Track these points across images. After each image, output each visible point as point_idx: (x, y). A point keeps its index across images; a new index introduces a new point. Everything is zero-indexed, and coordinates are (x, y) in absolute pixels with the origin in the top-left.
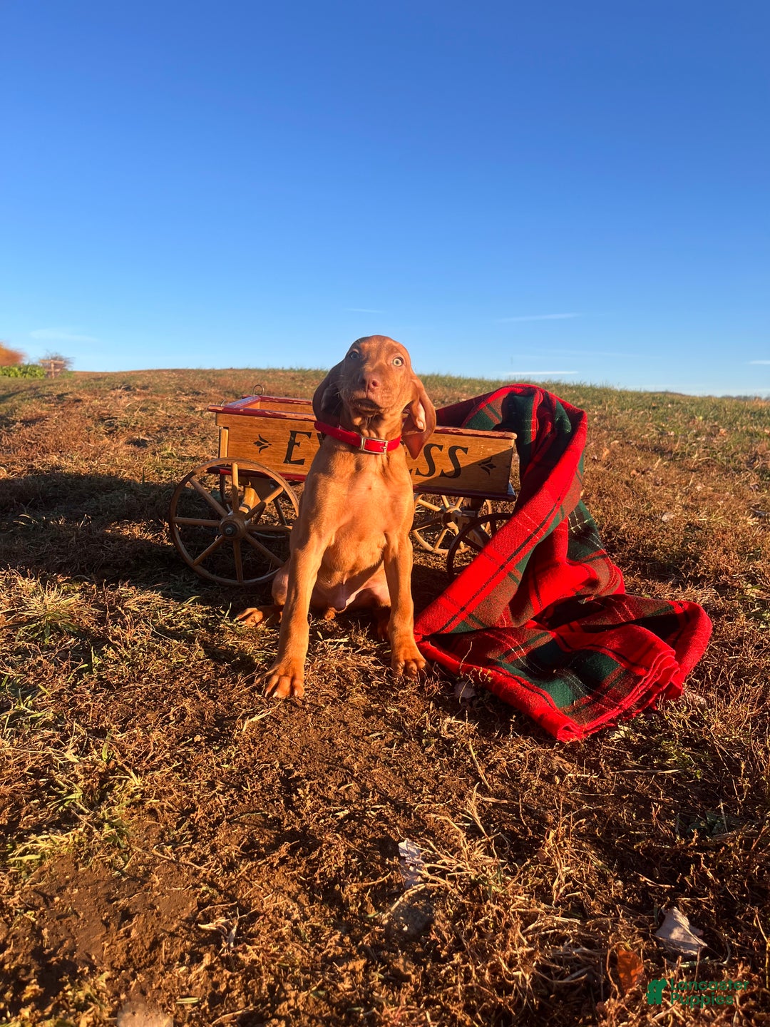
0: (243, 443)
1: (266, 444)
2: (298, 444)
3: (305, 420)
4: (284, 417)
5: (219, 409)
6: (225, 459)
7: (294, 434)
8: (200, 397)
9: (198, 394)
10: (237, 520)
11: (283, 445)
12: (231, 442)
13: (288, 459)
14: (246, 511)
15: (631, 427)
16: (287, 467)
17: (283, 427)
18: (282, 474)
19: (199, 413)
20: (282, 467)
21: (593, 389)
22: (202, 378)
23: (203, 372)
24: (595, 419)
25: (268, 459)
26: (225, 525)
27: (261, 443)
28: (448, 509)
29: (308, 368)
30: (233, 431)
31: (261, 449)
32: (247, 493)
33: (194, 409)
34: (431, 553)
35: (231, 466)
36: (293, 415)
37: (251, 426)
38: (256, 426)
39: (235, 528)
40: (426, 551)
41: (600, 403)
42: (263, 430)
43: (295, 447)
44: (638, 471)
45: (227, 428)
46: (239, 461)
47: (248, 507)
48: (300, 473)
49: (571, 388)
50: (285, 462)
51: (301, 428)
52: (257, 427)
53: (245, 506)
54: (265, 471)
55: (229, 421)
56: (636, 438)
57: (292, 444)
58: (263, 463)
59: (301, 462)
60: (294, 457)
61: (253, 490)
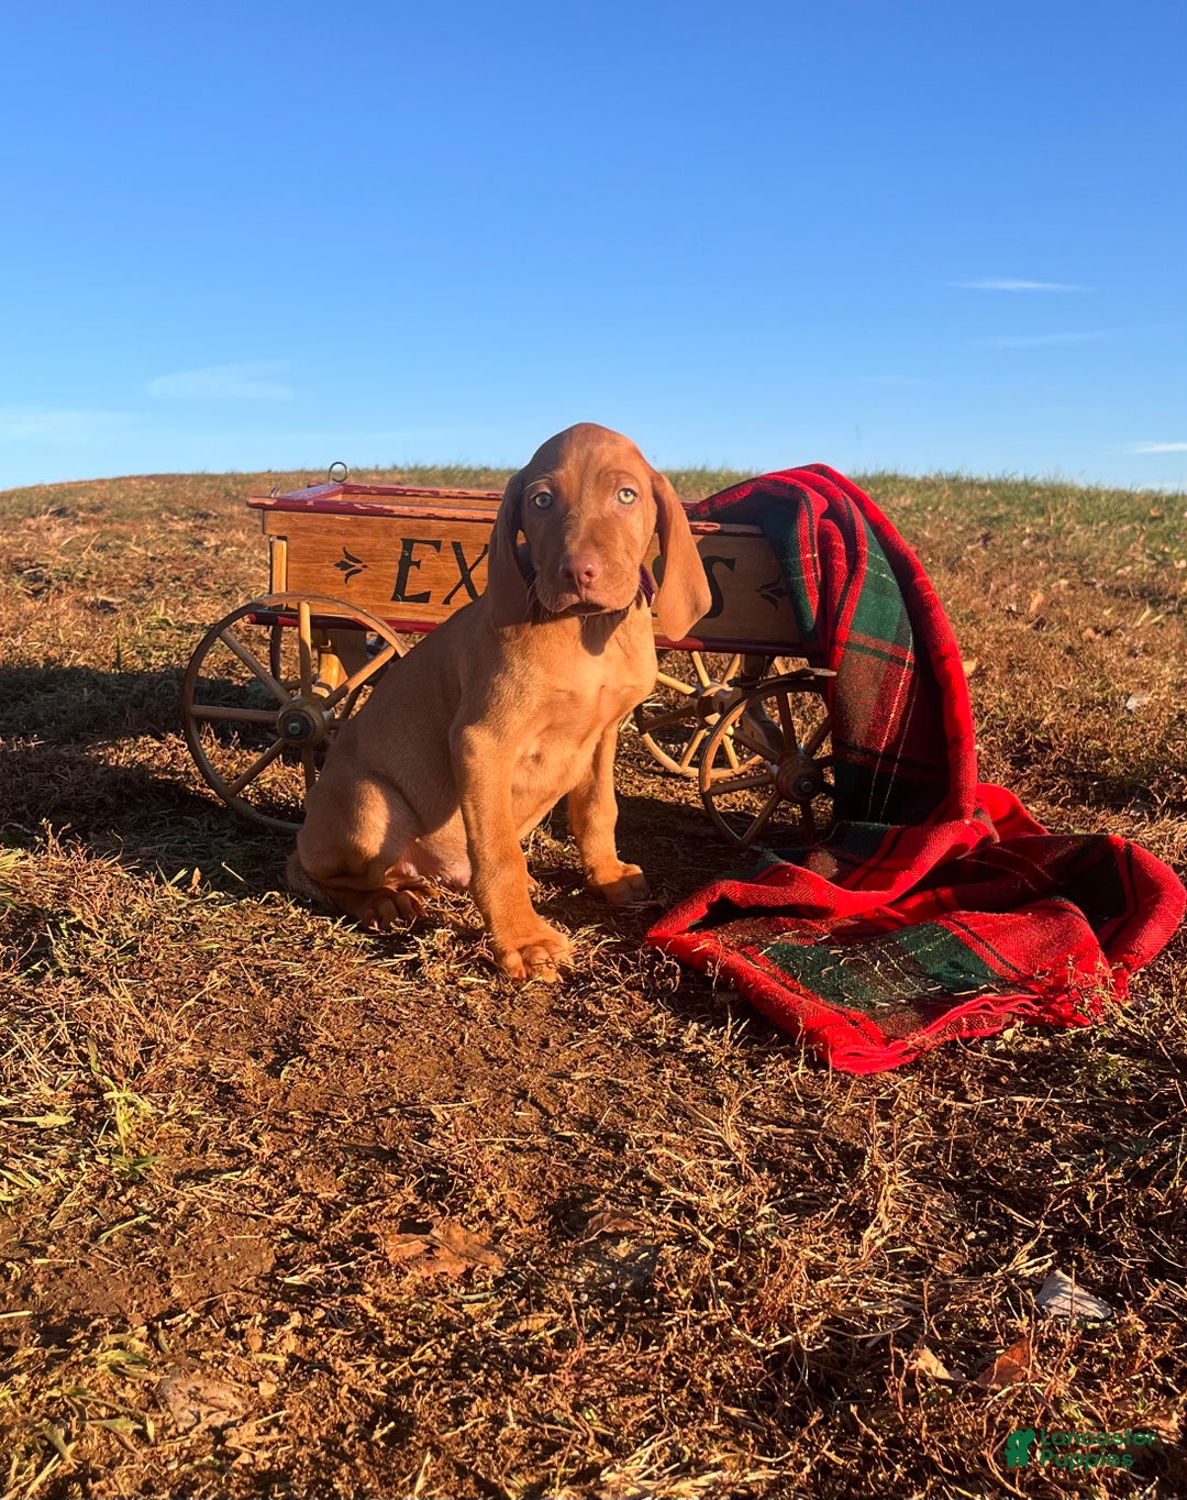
0: (315, 566)
1: (358, 566)
2: (418, 564)
3: (429, 517)
4: (390, 514)
5: (268, 502)
6: (280, 596)
7: (408, 544)
8: (212, 521)
9: (205, 516)
10: (312, 711)
11: (388, 567)
12: (291, 565)
13: (399, 594)
14: (326, 694)
15: (1096, 554)
16: (397, 609)
17: (387, 531)
18: (391, 622)
19: (212, 551)
20: (388, 609)
21: (1028, 486)
22: (211, 487)
23: (212, 477)
24: (1025, 542)
25: (363, 594)
26: (287, 718)
27: (349, 565)
28: (706, 689)
30: (295, 543)
31: (348, 575)
32: (323, 664)
33: (200, 543)
34: (676, 776)
35: (298, 611)
36: (406, 510)
37: (329, 532)
38: (339, 532)
39: (306, 723)
40: (667, 774)
41: (1042, 512)
42: (350, 540)
43: (412, 571)
44: (1097, 631)
45: (284, 538)
46: (311, 598)
47: (328, 687)
48: (423, 618)
49: (983, 487)
50: (394, 599)
51: (422, 534)
52: (338, 534)
53: (320, 685)
54: (361, 617)
55: (287, 525)
56: (1105, 574)
57: (406, 564)
58: (357, 601)
59: (424, 598)
60: (410, 590)
61: (335, 659)
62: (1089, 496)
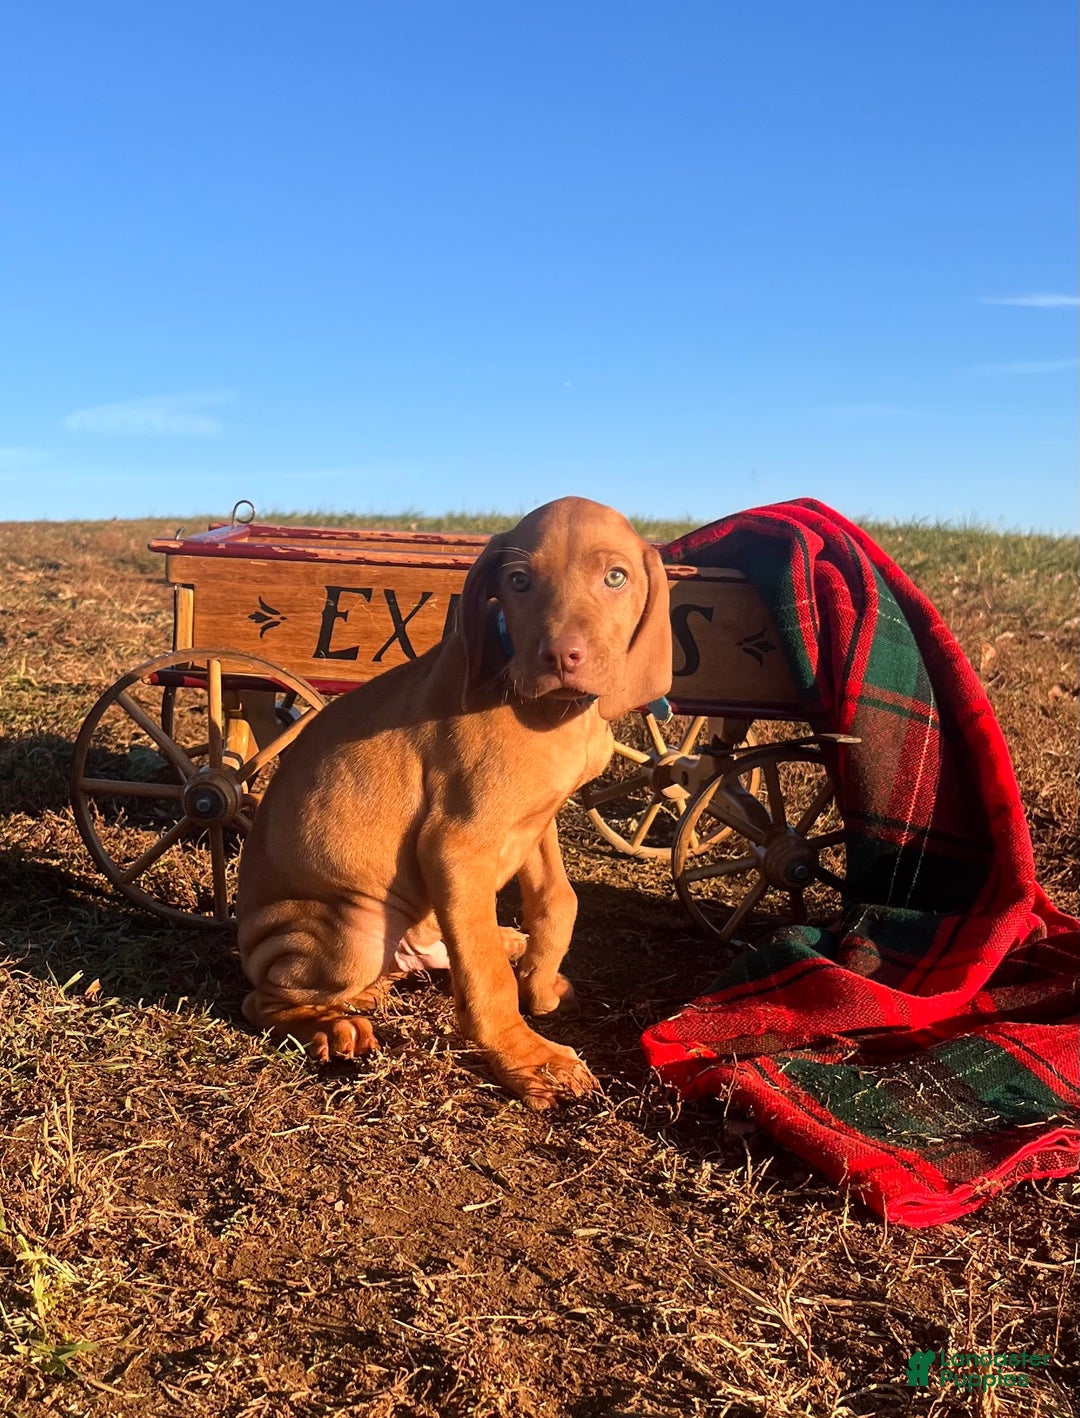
0: (225, 618)
1: (276, 618)
2: (345, 615)
3: (359, 561)
4: (312, 558)
5: (173, 545)
6: (186, 652)
7: (334, 593)
8: (63, 572)
9: (56, 567)
10: (224, 787)
11: (311, 619)
12: (199, 618)
13: (323, 650)
14: (236, 766)
15: (1039, 605)
16: (320, 667)
17: (310, 578)
18: (314, 682)
19: (69, 603)
20: (310, 667)
21: (941, 532)
22: (57, 536)
23: (57, 525)
24: (955, 592)
25: (281, 650)
26: (195, 793)
27: (265, 616)
28: (662, 757)
29: (288, 511)
30: (203, 591)
31: (264, 629)
32: (232, 730)
33: (55, 595)
34: (625, 856)
35: (208, 669)
36: (332, 553)
37: (243, 579)
38: (254, 580)
39: (217, 798)
40: (617, 854)
41: (963, 559)
42: (268, 588)
43: (338, 623)
44: (1063, 690)
45: (191, 587)
46: (227, 654)
47: (238, 757)
48: (342, 677)
49: (891, 533)
50: (317, 655)
51: (350, 581)
52: (254, 581)
53: (229, 754)
54: (280, 677)
55: (193, 571)
56: (1052, 626)
57: (331, 615)
58: (275, 658)
59: (351, 654)
60: (335, 645)
61: (245, 724)
62: (1011, 544)
